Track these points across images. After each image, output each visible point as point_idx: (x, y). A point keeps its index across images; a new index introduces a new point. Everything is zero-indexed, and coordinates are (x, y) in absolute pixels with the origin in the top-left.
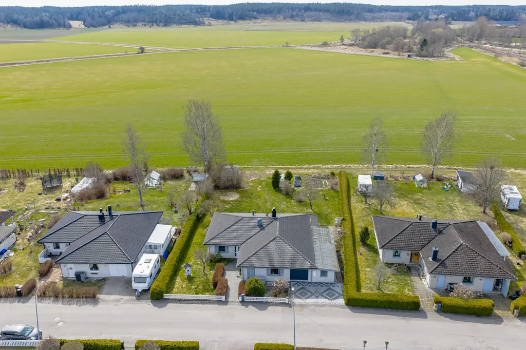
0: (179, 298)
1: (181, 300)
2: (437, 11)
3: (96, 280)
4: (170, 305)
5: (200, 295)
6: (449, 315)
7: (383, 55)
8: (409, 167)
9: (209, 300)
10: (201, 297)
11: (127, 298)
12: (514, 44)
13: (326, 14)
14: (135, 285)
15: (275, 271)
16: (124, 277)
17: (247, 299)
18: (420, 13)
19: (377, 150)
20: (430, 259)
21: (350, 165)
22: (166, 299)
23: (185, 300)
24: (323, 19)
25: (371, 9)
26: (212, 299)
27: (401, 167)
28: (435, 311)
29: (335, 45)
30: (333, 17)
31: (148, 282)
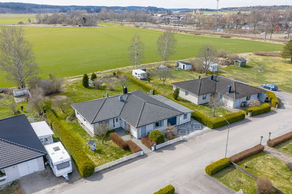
0: (108, 167)
1: (110, 168)
2: (74, 8)
3: (5, 186)
4: (105, 175)
5: (121, 159)
6: (257, 116)
7: (63, 27)
8: (149, 65)
9: (132, 159)
10: (121, 160)
11: (58, 186)
12: (123, 21)
13: (8, 9)
14: (58, 173)
15: (157, 125)
16: (36, 173)
17: (158, 146)
18: (66, 9)
20: (228, 93)
21: (117, 69)
22: (97, 172)
23: (113, 166)
24: (7, 12)
25: (37, 6)
26: (133, 157)
27: (145, 65)
28: (250, 117)
29: (26, 24)
30: (13, 11)
31: (71, 165)
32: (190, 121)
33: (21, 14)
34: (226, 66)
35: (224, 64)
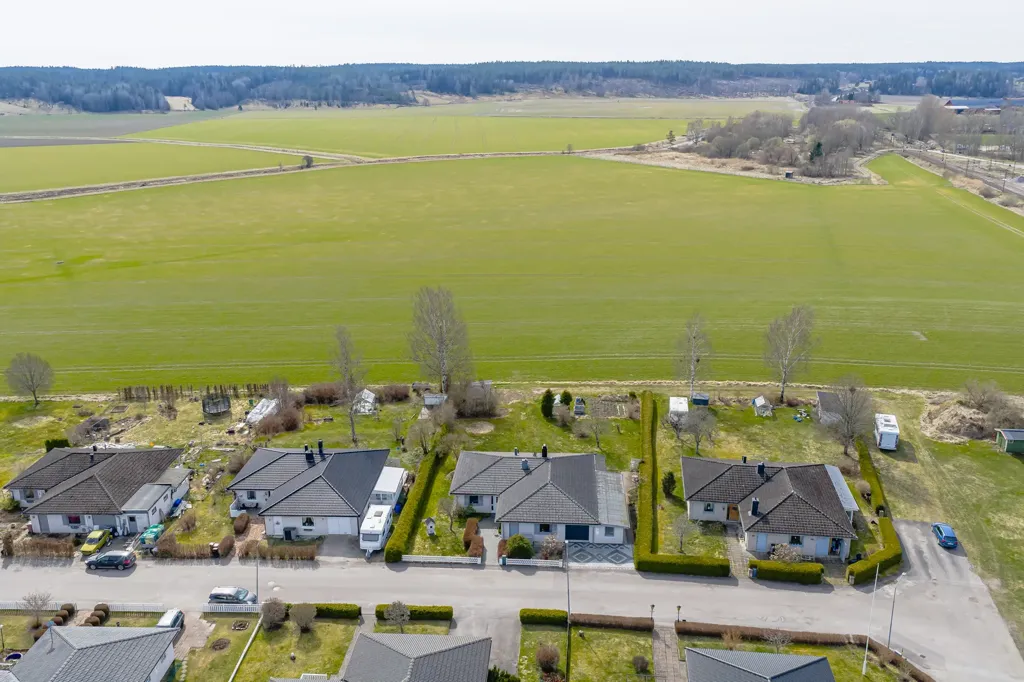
0: (422, 561)
1: (424, 563)
2: (855, 74)
3: (310, 537)
4: (410, 570)
5: (449, 557)
7: (742, 174)
8: (749, 385)
9: (461, 563)
11: (355, 559)
12: (984, 148)
13: (644, 82)
14: (364, 545)
15: (545, 528)
16: (348, 535)
17: (509, 561)
19: (698, 361)
20: (750, 513)
21: (660, 381)
22: (405, 562)
23: (429, 563)
24: (639, 91)
25: (729, 72)
26: (464, 562)
27: (738, 384)
28: (749, 577)
29: (657, 150)
30: (658, 89)
31: (380, 541)
32: (621, 543)
33: (676, 97)
34: (966, 439)
35: (962, 431)
